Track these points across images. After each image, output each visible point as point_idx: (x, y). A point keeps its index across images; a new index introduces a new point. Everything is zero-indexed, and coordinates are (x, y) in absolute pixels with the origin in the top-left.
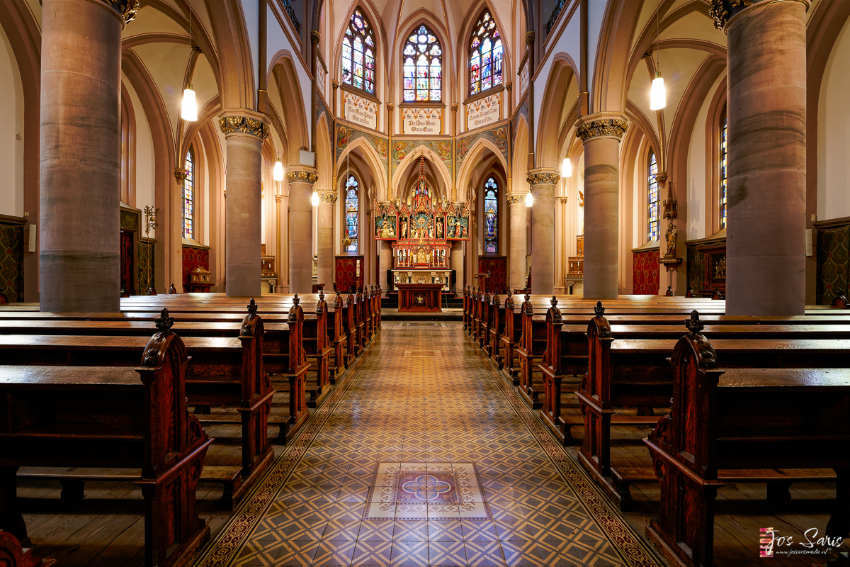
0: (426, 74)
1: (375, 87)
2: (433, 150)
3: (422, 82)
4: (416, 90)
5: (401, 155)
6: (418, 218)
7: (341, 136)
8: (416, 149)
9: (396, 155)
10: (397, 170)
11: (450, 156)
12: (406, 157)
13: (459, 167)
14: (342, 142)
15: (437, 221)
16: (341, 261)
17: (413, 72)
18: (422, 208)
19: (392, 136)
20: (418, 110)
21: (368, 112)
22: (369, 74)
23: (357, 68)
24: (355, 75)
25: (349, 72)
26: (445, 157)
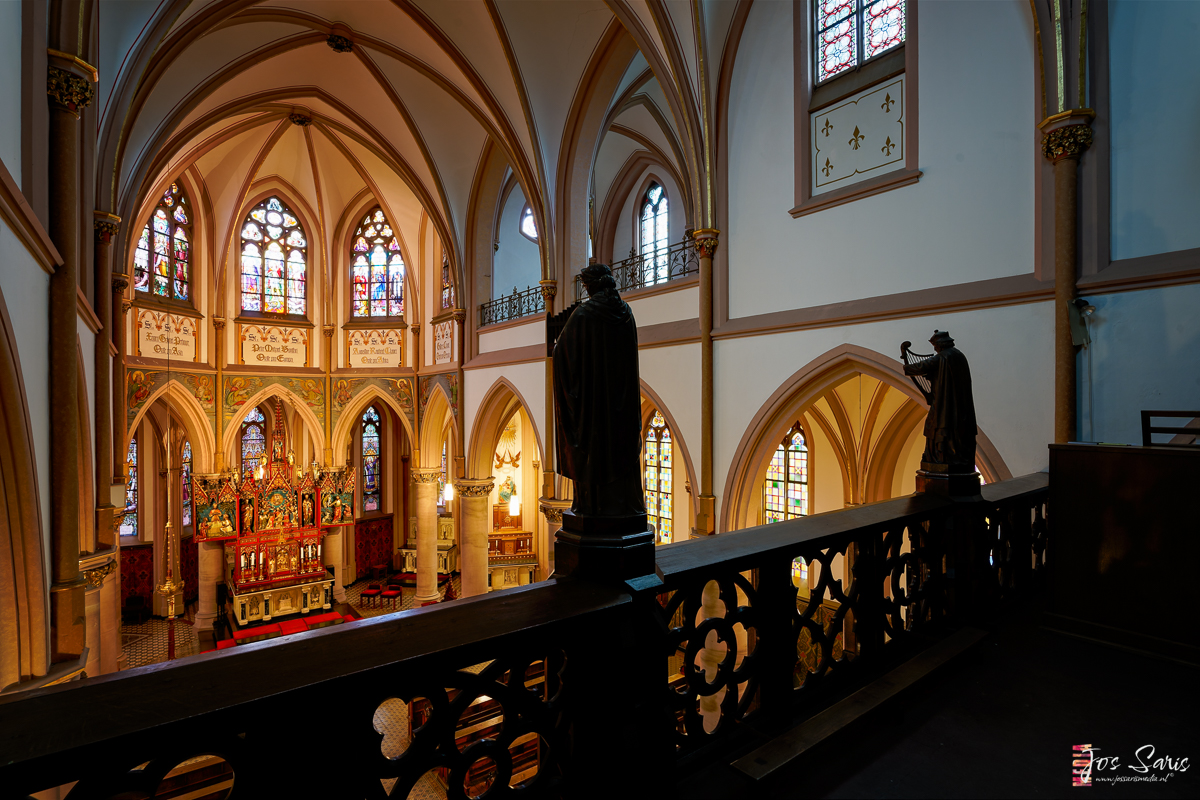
0: (279, 272)
1: (190, 289)
2: (295, 391)
3: (274, 283)
4: (263, 295)
6: (271, 497)
7: (135, 388)
8: (266, 389)
9: (230, 399)
10: (231, 423)
11: (321, 401)
12: (248, 402)
13: (337, 418)
14: (137, 398)
15: (304, 497)
17: (258, 266)
18: (279, 482)
19: (223, 369)
20: (268, 328)
21: (181, 335)
22: (180, 269)
23: (158, 262)
24: (155, 274)
25: (144, 270)
26: (313, 402)
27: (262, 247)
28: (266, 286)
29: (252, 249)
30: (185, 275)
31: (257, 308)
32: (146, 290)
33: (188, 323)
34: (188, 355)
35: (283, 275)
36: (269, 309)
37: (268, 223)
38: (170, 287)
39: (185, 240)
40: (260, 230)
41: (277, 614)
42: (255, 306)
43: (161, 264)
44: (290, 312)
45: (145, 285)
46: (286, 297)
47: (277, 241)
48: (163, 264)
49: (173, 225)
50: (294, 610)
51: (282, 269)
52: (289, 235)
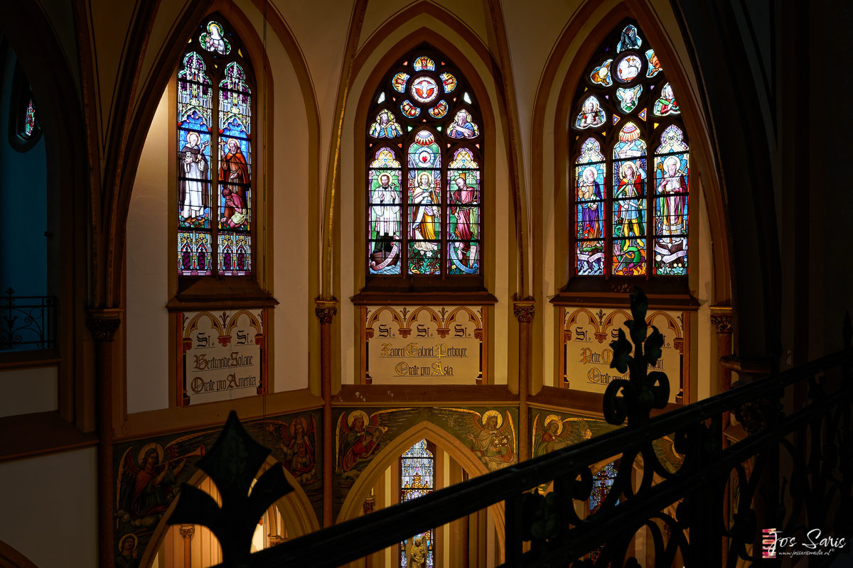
0: (639, 184)
1: (481, 252)
3: (629, 210)
4: (609, 241)
7: (351, 438)
14: (355, 455)
17: (601, 181)
19: (529, 397)
20: (607, 312)
21: (451, 341)
22: (462, 220)
23: (419, 219)
24: (414, 240)
25: (392, 239)
27: (607, 138)
28: (615, 219)
29: (591, 150)
30: (475, 229)
31: (598, 270)
32: (397, 270)
33: (467, 317)
34: (467, 373)
35: (647, 189)
36: (619, 270)
37: (619, 84)
38: (442, 258)
39: (474, 165)
40: (603, 103)
42: (596, 267)
43: (423, 222)
44: (661, 271)
45: (394, 262)
46: (652, 237)
47: (634, 117)
48: (429, 219)
49: (448, 147)
51: (644, 175)
52: (657, 94)
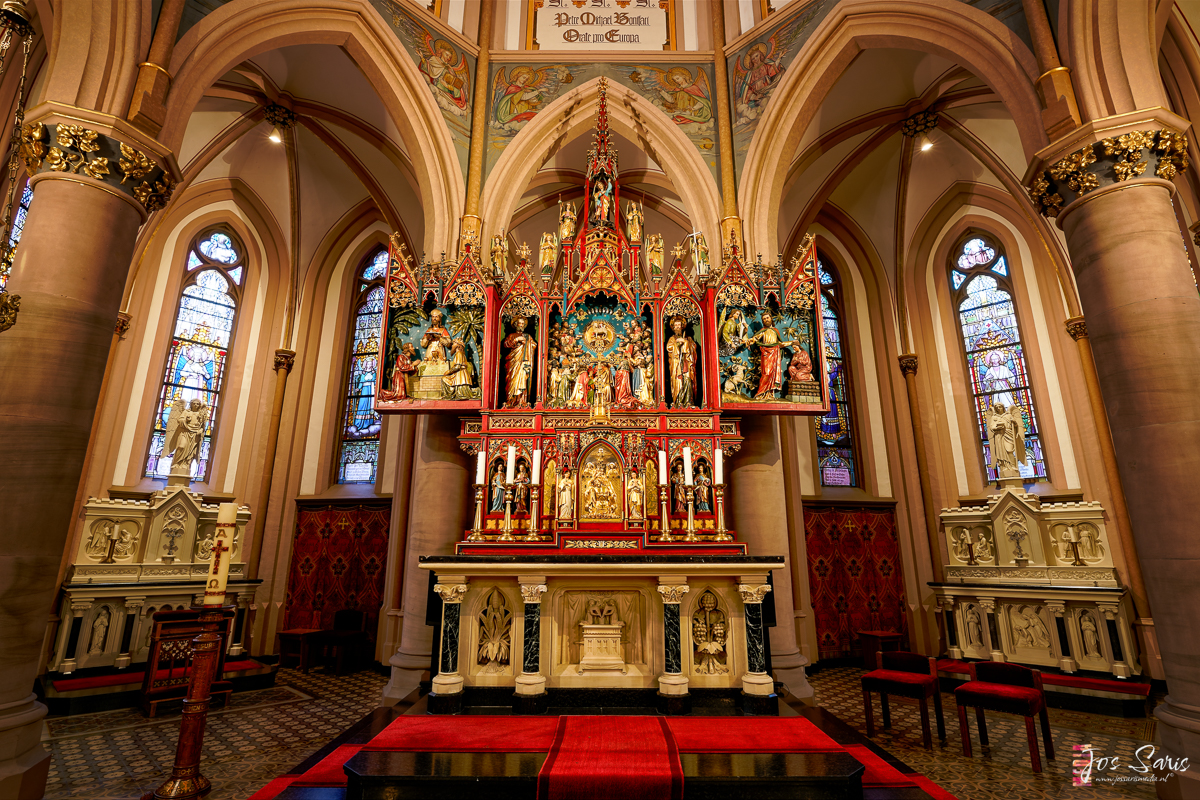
2: (643, 92)
5: (523, 109)
6: (584, 326)
8: (581, 88)
9: (504, 106)
10: (504, 157)
11: (707, 112)
12: (542, 114)
13: (748, 139)
15: (669, 332)
16: (314, 517)
18: (602, 280)
26: (687, 115)
41: (570, 678)
50: (632, 678)
